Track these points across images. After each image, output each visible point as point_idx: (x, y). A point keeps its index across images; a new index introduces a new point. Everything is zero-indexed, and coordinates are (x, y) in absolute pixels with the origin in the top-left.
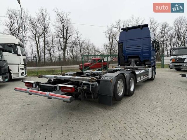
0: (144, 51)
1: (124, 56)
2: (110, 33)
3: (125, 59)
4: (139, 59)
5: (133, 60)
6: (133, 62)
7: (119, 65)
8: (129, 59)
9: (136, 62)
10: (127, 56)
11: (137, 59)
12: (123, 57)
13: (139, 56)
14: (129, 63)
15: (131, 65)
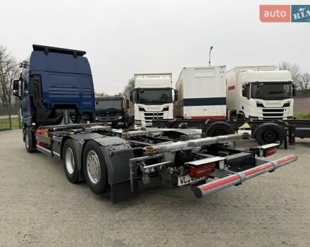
0: (84, 97)
1: (45, 104)
3: (47, 111)
4: (77, 111)
5: (66, 112)
6: (66, 117)
8: (58, 111)
9: (71, 115)
10: (53, 104)
11: (73, 111)
12: (43, 107)
13: (75, 105)
14: (58, 118)
15: (63, 122)
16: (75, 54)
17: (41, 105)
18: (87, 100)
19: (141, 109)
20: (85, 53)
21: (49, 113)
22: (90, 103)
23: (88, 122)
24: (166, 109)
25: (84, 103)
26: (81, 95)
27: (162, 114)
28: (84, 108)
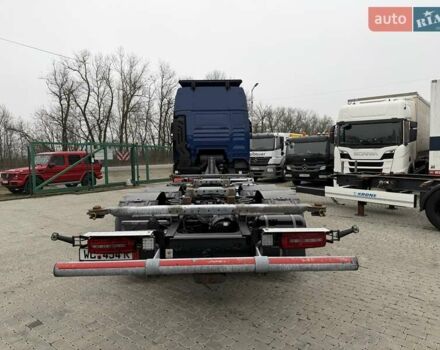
0: (235, 139)
1: (189, 150)
2: (59, 82)
3: (190, 157)
4: (225, 158)
5: (212, 160)
6: (212, 165)
7: (177, 172)
8: (203, 157)
9: (217, 164)
10: (198, 149)
11: (221, 157)
12: (187, 152)
13: (223, 151)
14: (202, 166)
15: (207, 171)
16: (227, 85)
17: (185, 150)
18: (240, 143)
19: (344, 156)
20: (240, 82)
21: (194, 159)
22: (243, 147)
23: (240, 173)
24: (390, 156)
25: (235, 147)
26: (231, 137)
27: (381, 164)
28: (234, 155)
